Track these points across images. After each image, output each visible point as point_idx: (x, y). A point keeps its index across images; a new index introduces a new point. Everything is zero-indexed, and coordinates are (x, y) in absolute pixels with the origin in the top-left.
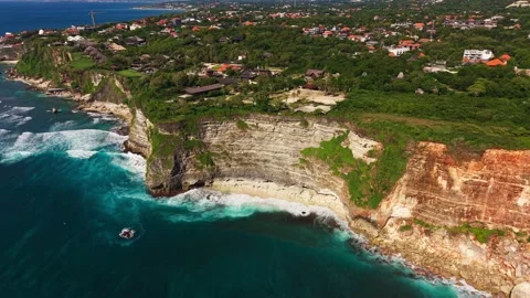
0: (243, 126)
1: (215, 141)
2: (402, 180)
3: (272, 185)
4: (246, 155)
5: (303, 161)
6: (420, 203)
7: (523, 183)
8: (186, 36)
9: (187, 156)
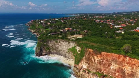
0: (57, 42)
1: (50, 45)
2: (84, 58)
3: (62, 57)
4: (57, 49)
5: (69, 51)
6: (88, 65)
7: (112, 62)
8: (65, 22)
9: (44, 47)
